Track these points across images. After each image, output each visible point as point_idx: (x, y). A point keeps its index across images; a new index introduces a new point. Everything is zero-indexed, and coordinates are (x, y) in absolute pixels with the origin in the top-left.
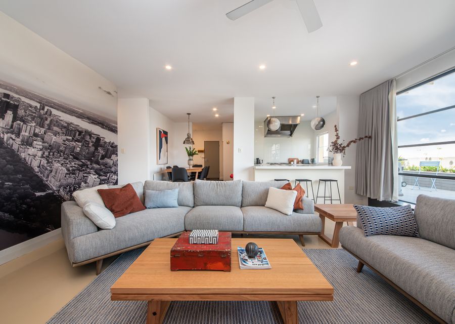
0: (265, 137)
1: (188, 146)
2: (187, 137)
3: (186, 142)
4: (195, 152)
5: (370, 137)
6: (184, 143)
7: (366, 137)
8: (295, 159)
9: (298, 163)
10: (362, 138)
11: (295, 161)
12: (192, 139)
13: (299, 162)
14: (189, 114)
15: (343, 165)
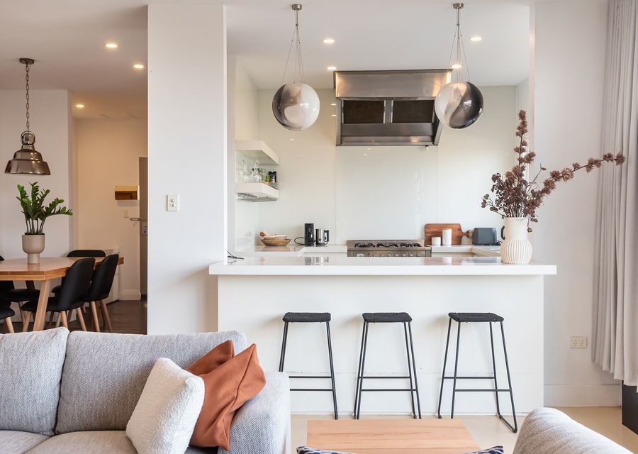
0: (340, 142)
1: (26, 181)
2: (19, 146)
3: (15, 164)
4: (53, 205)
5: (620, 159)
6: (8, 170)
7: (608, 157)
8: (446, 226)
9: (458, 240)
10: (597, 163)
11: (448, 234)
12: (39, 155)
13: (465, 239)
14: (28, 61)
15: (532, 262)
